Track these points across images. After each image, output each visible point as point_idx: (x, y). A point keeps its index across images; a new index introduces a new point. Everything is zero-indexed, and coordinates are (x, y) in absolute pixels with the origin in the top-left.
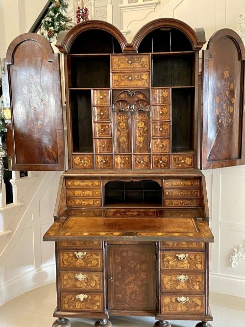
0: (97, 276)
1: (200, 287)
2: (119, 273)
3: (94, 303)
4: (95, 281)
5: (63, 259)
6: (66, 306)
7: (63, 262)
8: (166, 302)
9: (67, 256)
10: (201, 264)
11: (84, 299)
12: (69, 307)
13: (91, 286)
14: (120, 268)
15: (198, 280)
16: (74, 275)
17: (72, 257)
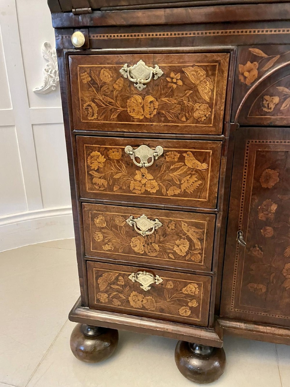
0: (197, 226)
2: (267, 223)
3: (182, 301)
4: (190, 240)
5: (88, 170)
7: (91, 177)
9: (102, 159)
12: (110, 301)
13: (174, 253)
16: (126, 218)
17: (118, 161)
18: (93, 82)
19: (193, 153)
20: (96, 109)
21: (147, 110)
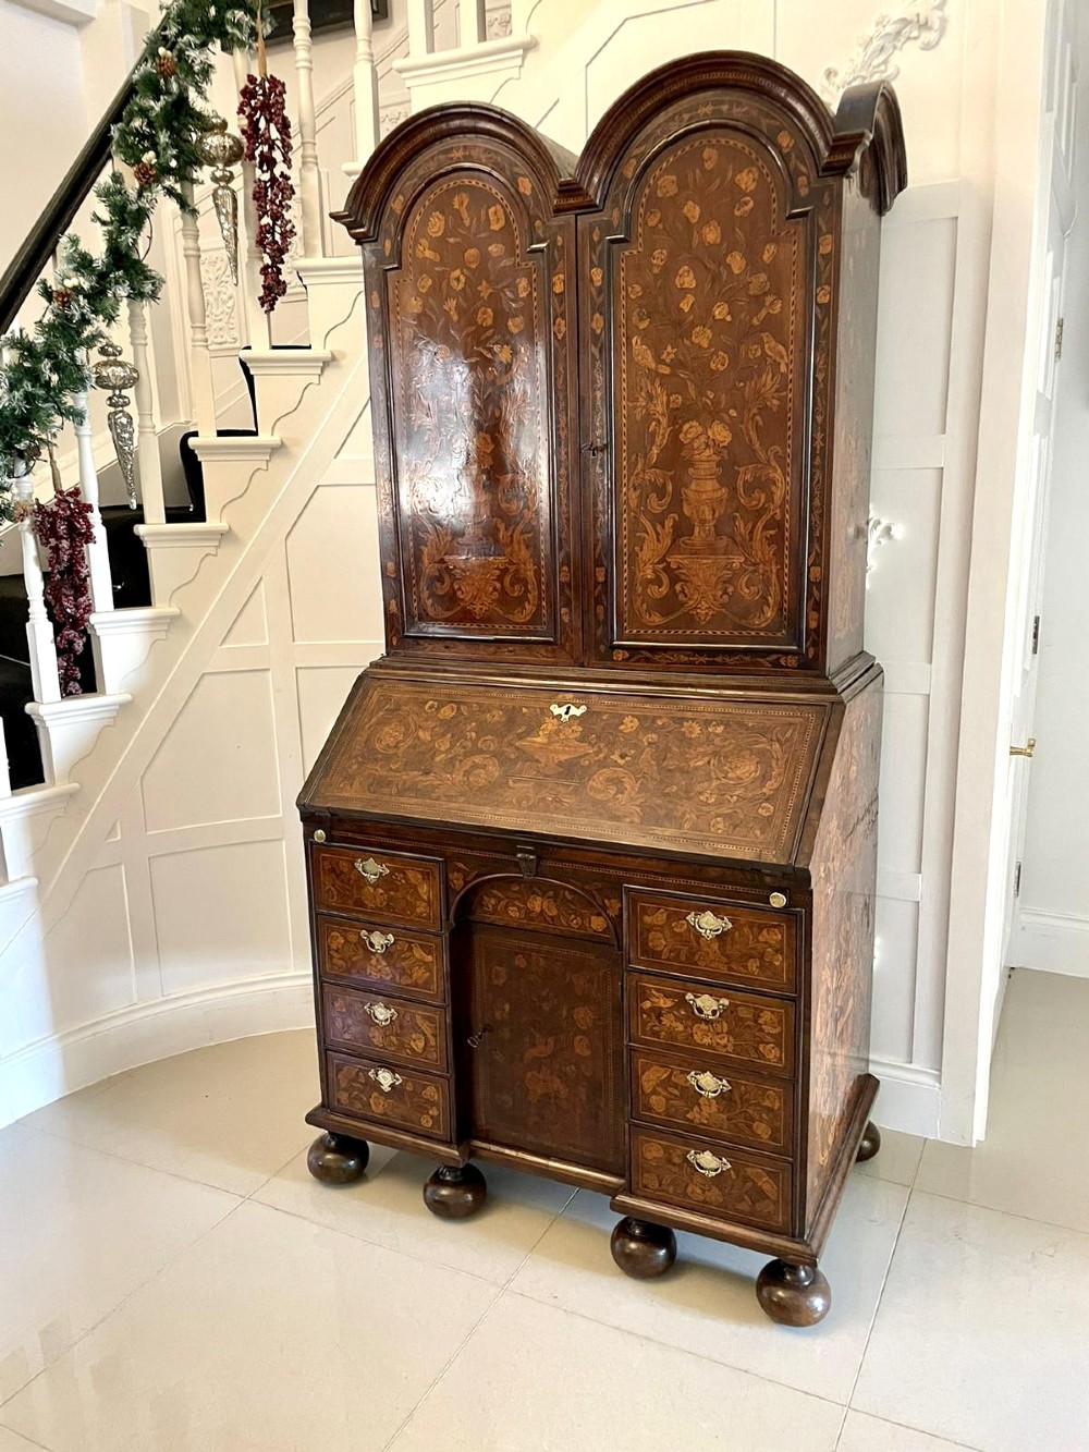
0: (430, 1020)
1: (775, 1130)
2: (504, 1023)
3: (422, 1108)
4: (425, 1035)
5: (329, 950)
6: (344, 1097)
7: (331, 957)
8: (649, 1156)
9: (341, 940)
10: (778, 1045)
11: (392, 1086)
12: (351, 1104)
13: (412, 1049)
14: (507, 1007)
15: (767, 1103)
16: (364, 1004)
17: (355, 944)
18: (333, 870)
19: (420, 945)
20: (335, 893)
21: (378, 900)
